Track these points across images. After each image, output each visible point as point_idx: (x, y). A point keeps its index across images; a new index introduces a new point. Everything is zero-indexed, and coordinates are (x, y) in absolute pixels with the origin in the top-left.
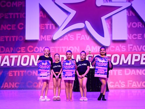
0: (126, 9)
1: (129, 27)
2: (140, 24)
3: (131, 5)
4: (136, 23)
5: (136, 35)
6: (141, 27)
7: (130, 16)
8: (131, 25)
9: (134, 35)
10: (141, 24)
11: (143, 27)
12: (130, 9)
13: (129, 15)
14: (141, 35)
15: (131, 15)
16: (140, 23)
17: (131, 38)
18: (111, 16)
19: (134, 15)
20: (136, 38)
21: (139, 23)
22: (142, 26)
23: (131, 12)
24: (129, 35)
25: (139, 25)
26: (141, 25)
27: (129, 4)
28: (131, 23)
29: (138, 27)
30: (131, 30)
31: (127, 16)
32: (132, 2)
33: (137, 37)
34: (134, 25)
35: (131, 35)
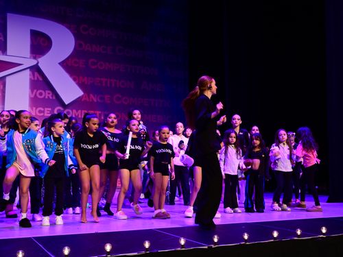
0: (28, 70)
1: (33, 96)
2: (49, 94)
3: (38, 63)
4: (43, 92)
5: (42, 109)
6: (51, 98)
7: (34, 81)
8: (36, 95)
9: (38, 109)
10: (51, 94)
11: (54, 98)
12: (36, 69)
13: (33, 79)
14: (50, 109)
15: (36, 79)
16: (49, 92)
17: (34, 114)
18: (5, 77)
19: (41, 79)
20: (42, 114)
21: (47, 92)
22: (52, 96)
23: (36, 74)
24: (32, 109)
25: (47, 94)
26: (50, 96)
27: (33, 62)
28: (35, 91)
29: (46, 97)
30: (35, 102)
31: (31, 79)
32: (40, 60)
33: (44, 112)
34: (41, 94)
35: (34, 108)
